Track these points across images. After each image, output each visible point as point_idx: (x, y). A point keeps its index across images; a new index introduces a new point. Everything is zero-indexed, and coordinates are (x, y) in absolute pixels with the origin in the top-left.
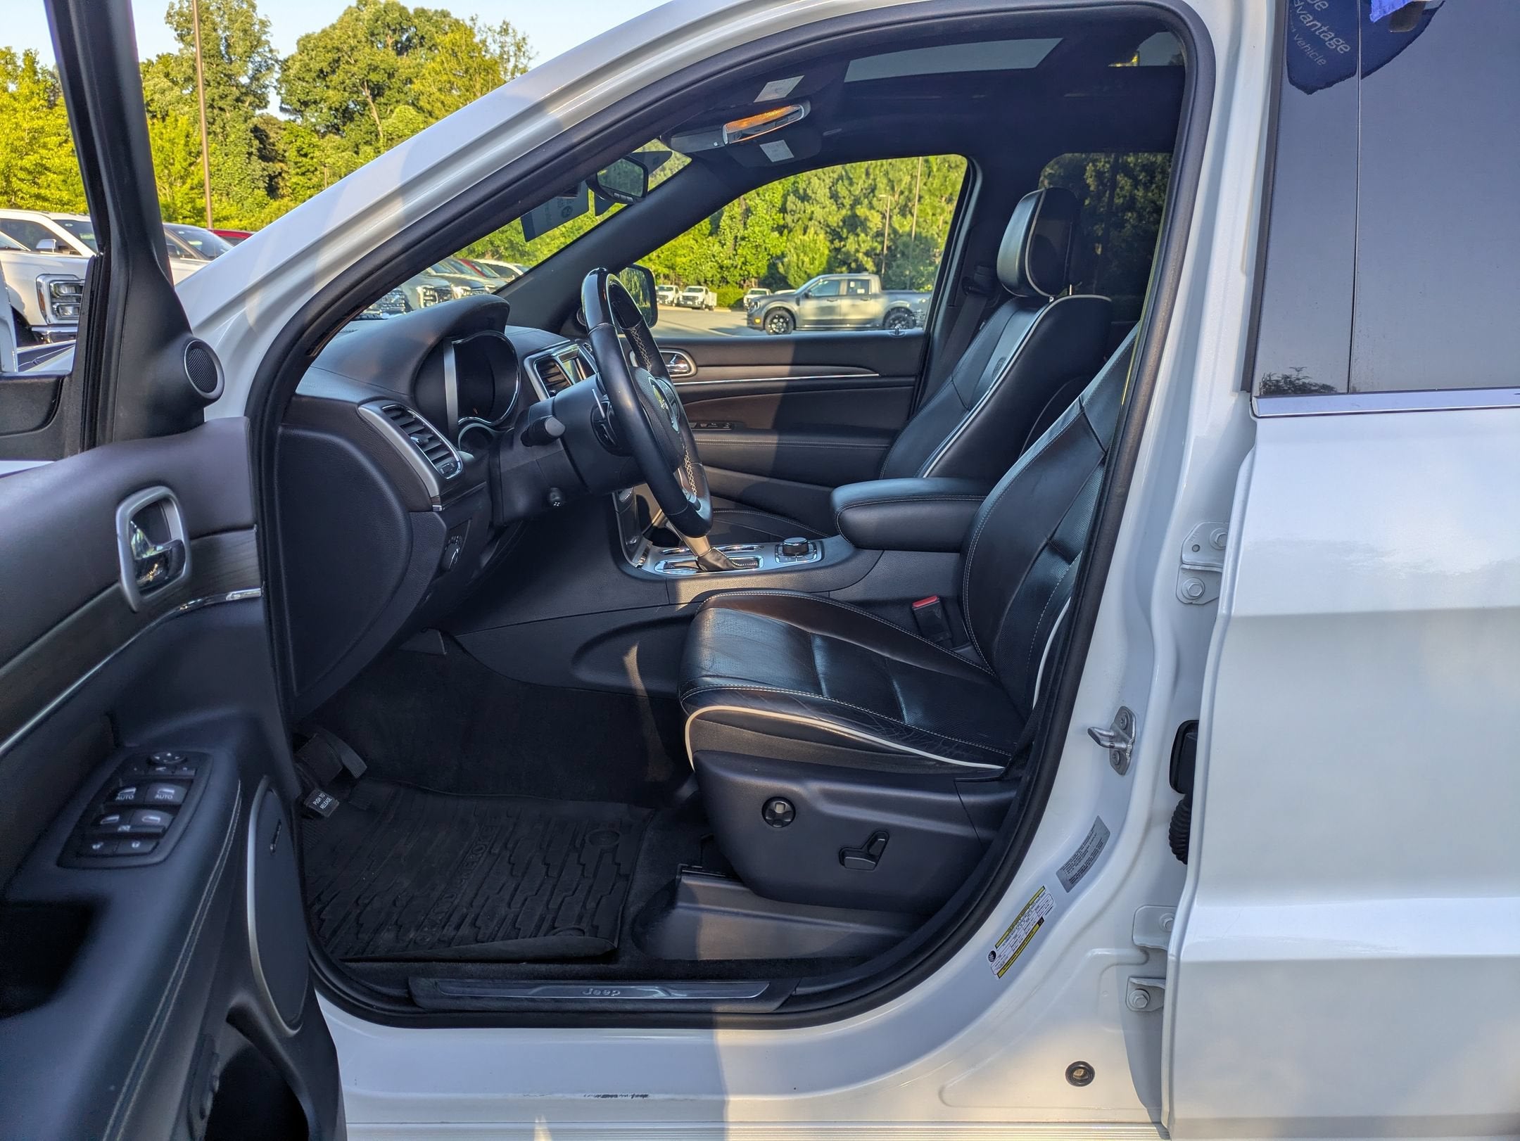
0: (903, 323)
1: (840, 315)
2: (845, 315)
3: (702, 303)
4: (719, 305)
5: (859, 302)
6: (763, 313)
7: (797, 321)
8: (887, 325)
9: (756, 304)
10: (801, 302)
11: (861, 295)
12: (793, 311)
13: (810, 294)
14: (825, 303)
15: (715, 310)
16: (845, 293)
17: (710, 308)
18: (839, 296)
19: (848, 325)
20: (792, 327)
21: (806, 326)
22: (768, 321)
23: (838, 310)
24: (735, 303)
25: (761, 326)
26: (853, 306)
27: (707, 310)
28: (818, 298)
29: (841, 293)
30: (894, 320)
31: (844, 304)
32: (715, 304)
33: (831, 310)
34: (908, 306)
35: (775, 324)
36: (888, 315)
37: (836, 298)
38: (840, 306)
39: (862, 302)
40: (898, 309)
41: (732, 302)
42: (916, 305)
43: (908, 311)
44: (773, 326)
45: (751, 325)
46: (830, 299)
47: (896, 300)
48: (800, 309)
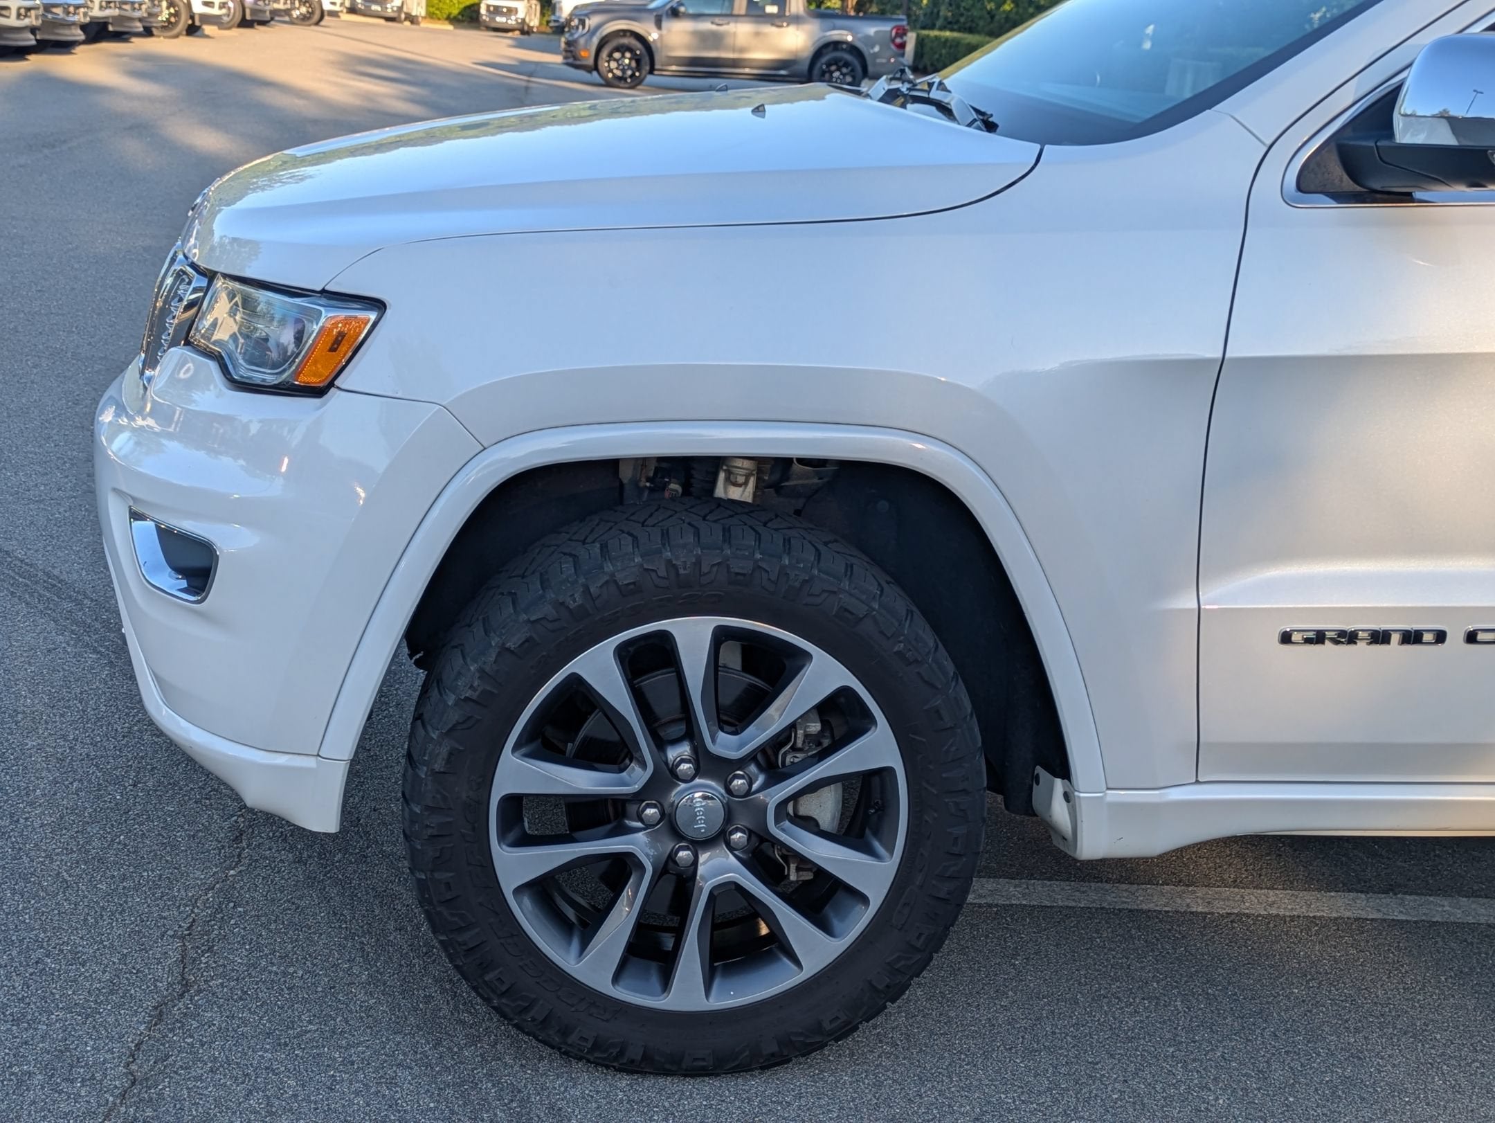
0: (844, 70)
1: (734, 50)
2: (742, 50)
3: (400, 9)
4: (430, 16)
5: (769, 29)
6: (595, 41)
7: (657, 58)
8: (816, 72)
9: (582, 22)
10: (665, 24)
11: (771, 16)
12: (651, 39)
13: (682, 9)
14: (706, 26)
15: (424, 25)
16: (743, 12)
17: (412, 19)
18: (731, 16)
19: (747, 70)
20: (648, 68)
21: (674, 68)
22: (604, 54)
23: (729, 41)
24: (459, 13)
25: (591, 62)
26: (757, 34)
27: (407, 23)
28: (697, 17)
29: (736, 12)
30: (829, 64)
31: (741, 31)
32: (423, 13)
33: (715, 39)
34: (850, 38)
35: (617, 61)
36: (818, 54)
37: (729, 19)
38: (735, 34)
39: (773, 29)
40: (836, 45)
41: (455, 12)
42: (867, 37)
43: (853, 49)
44: (613, 65)
45: (571, 60)
46: (717, 20)
47: (834, 28)
48: (661, 36)
